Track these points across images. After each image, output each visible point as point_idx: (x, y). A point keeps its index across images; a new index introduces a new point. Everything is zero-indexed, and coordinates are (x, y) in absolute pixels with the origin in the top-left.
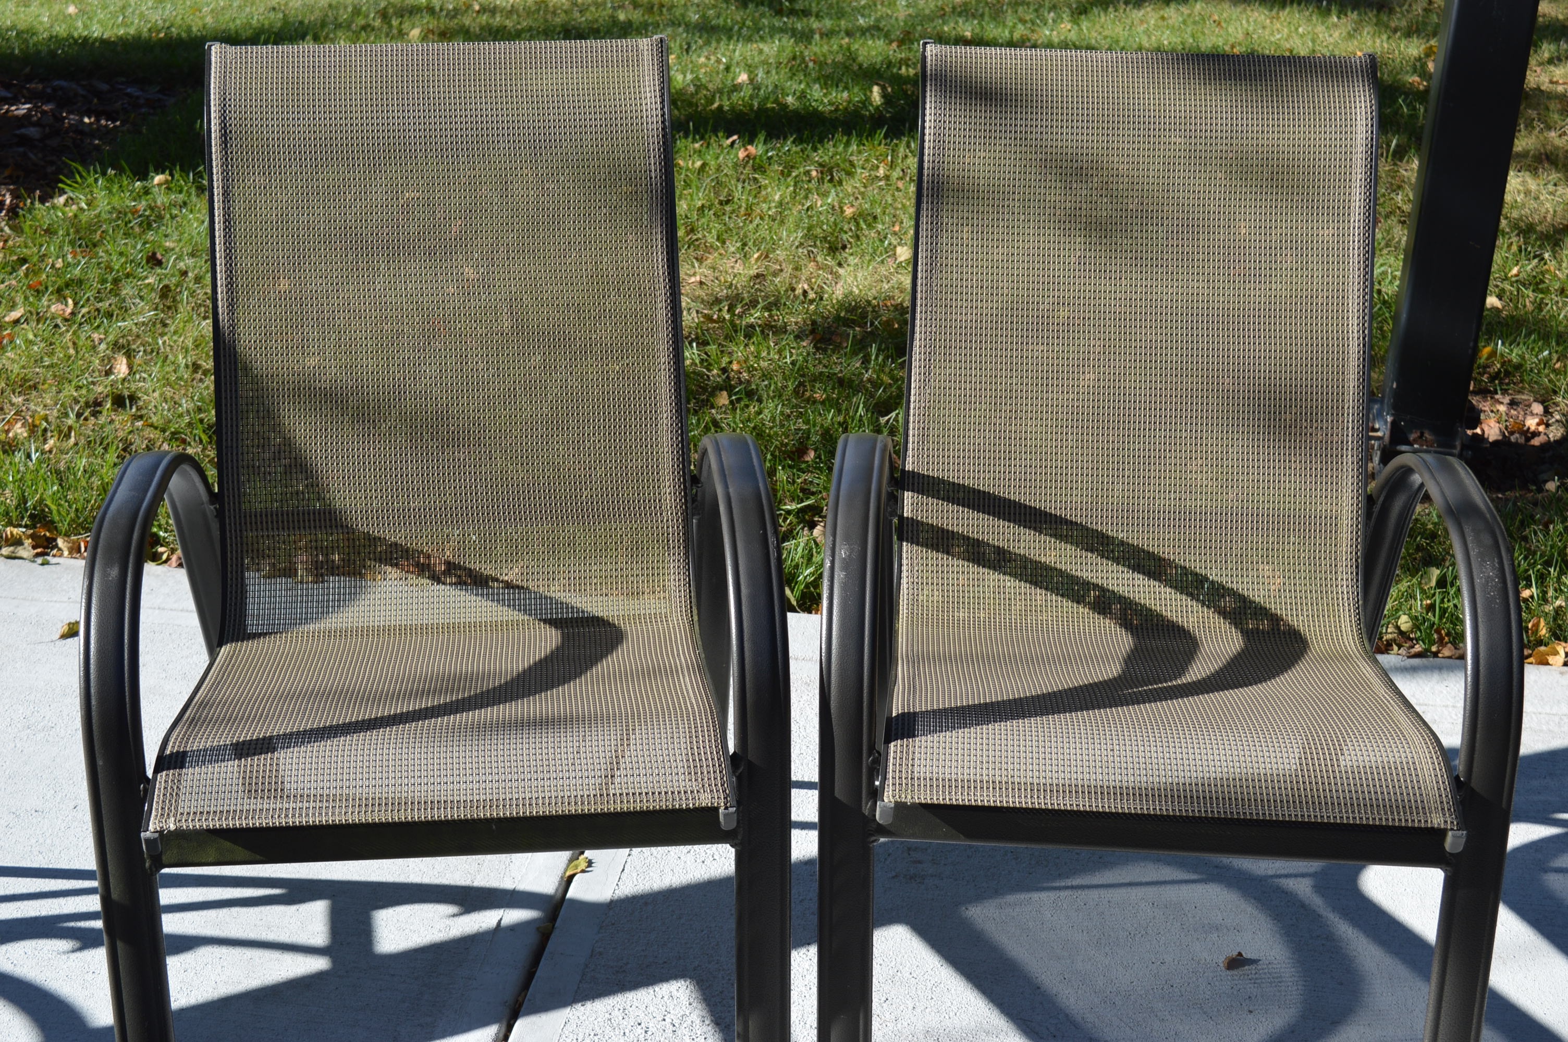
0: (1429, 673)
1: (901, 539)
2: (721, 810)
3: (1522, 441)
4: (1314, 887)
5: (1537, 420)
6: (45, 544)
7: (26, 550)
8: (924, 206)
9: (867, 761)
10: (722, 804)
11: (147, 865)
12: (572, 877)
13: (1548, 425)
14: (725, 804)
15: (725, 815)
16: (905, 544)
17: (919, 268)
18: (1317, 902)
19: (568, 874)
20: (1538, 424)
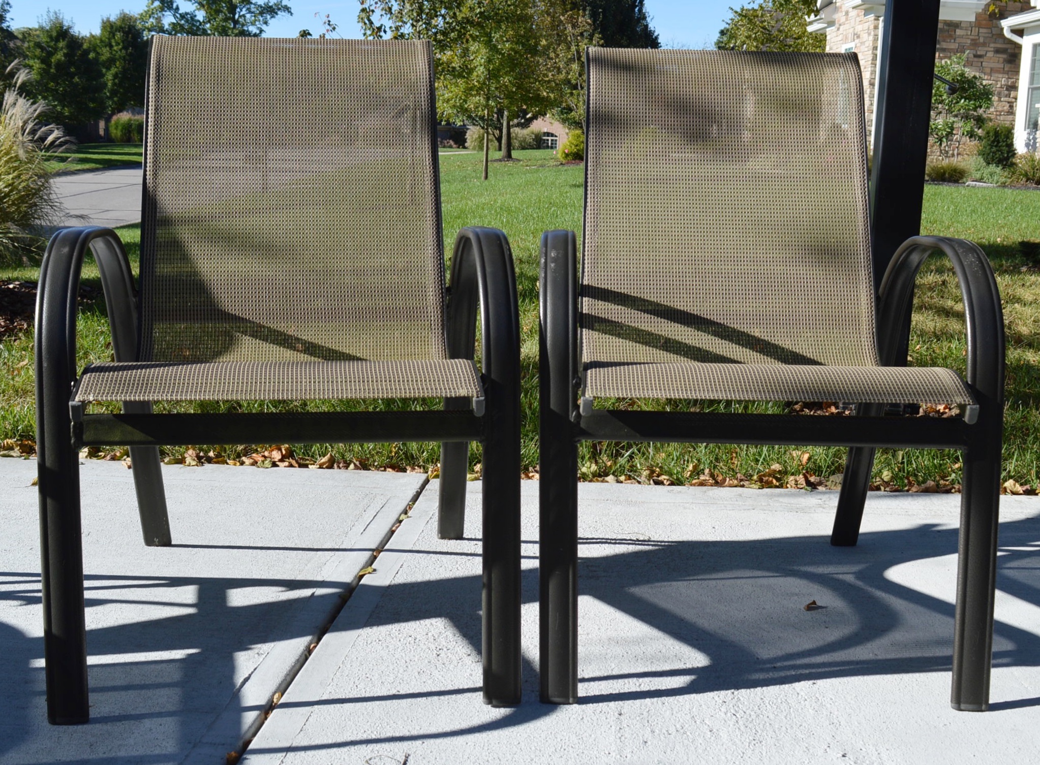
0: (906, 498)
1: (582, 327)
2: (474, 399)
3: (937, 416)
4: (855, 578)
5: (943, 406)
6: (28, 450)
7: (16, 452)
8: (591, 129)
9: (572, 382)
10: (475, 395)
11: (72, 441)
12: (364, 575)
13: (950, 409)
14: (477, 395)
15: (477, 402)
16: (584, 330)
17: (589, 164)
18: (859, 583)
19: (361, 574)
20: (945, 408)
